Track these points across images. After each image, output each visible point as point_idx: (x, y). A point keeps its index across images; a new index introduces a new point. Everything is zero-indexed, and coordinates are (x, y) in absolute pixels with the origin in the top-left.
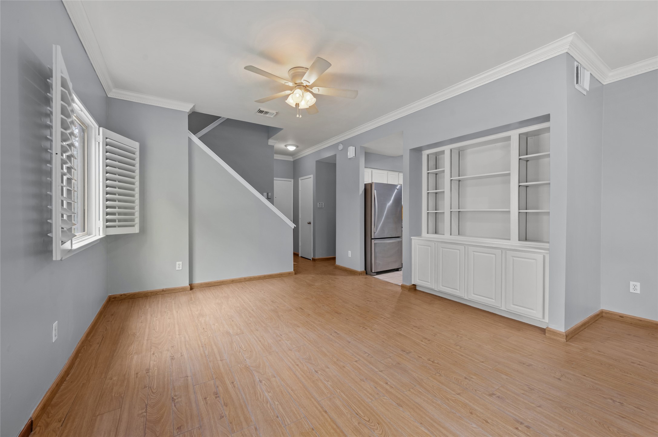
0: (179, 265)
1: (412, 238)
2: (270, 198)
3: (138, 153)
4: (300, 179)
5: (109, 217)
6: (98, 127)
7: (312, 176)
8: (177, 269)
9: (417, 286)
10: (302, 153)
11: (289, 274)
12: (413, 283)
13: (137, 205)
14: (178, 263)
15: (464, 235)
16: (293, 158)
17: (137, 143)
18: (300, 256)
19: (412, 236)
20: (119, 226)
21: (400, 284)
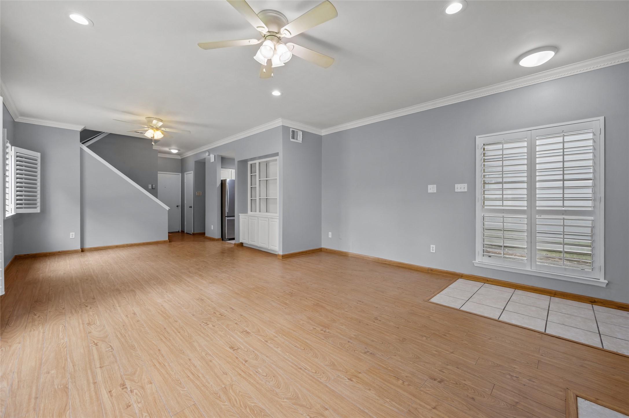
0: (72, 235)
1: (239, 214)
2: (154, 189)
3: (39, 160)
4: (185, 173)
5: (18, 202)
6: (11, 146)
7: (192, 172)
8: (71, 237)
9: (243, 244)
10: (185, 154)
11: (164, 242)
12: (240, 242)
13: (39, 194)
14: (71, 233)
15: (269, 212)
16: (181, 157)
17: (39, 153)
18: (185, 232)
19: (240, 213)
20: (25, 208)
21: (234, 243)
